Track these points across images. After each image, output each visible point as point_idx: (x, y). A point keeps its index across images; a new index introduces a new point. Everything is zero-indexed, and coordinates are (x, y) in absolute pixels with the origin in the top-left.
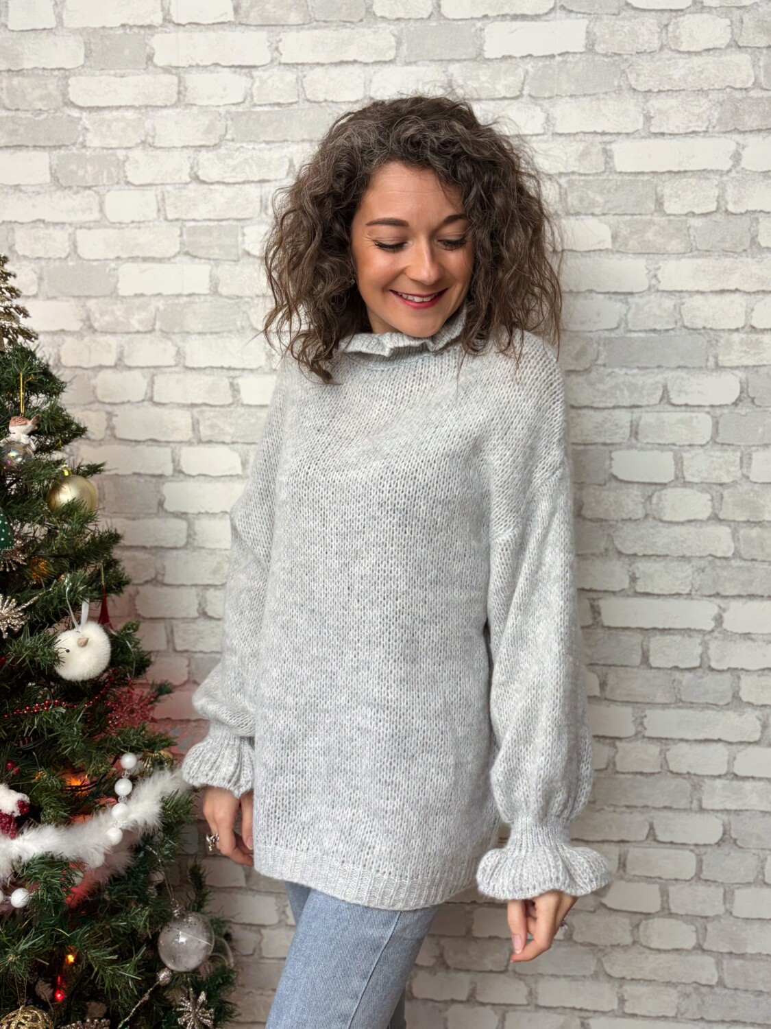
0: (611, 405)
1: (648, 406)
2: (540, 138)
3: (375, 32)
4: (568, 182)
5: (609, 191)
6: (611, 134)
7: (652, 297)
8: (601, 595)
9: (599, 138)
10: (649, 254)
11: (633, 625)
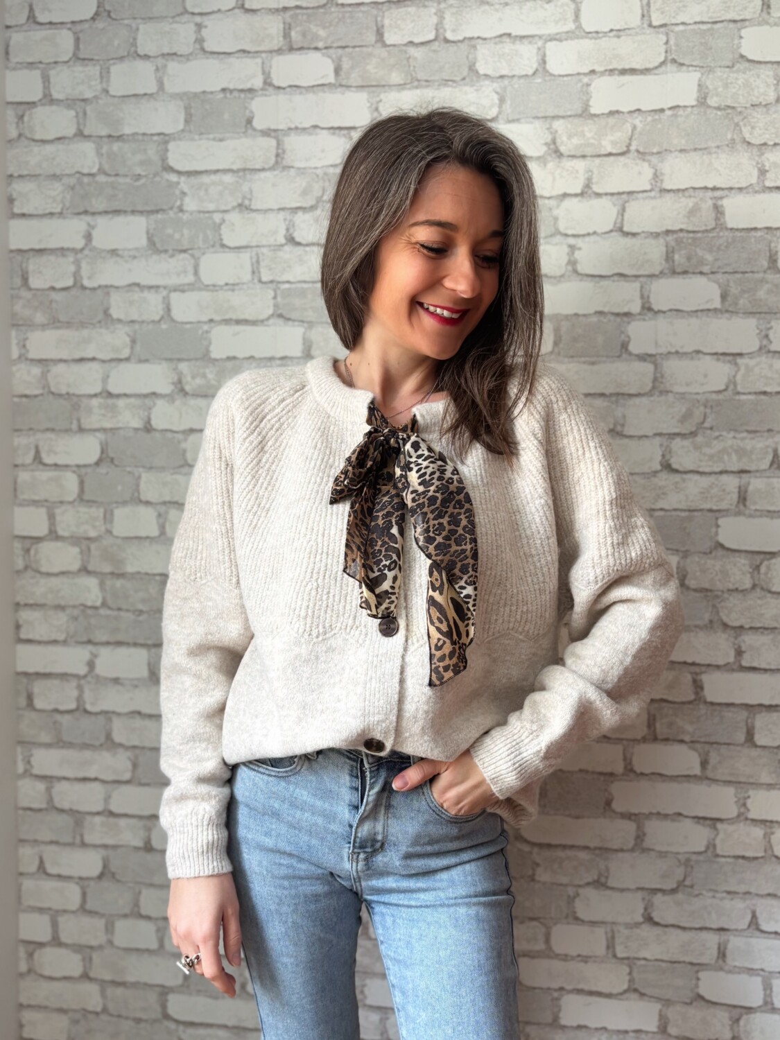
0: (718, 470)
1: (757, 471)
2: (645, 194)
3: (477, 90)
4: (676, 240)
5: (719, 249)
6: (722, 189)
7: (763, 358)
8: (703, 669)
9: (710, 194)
10: (760, 313)
11: (737, 701)
